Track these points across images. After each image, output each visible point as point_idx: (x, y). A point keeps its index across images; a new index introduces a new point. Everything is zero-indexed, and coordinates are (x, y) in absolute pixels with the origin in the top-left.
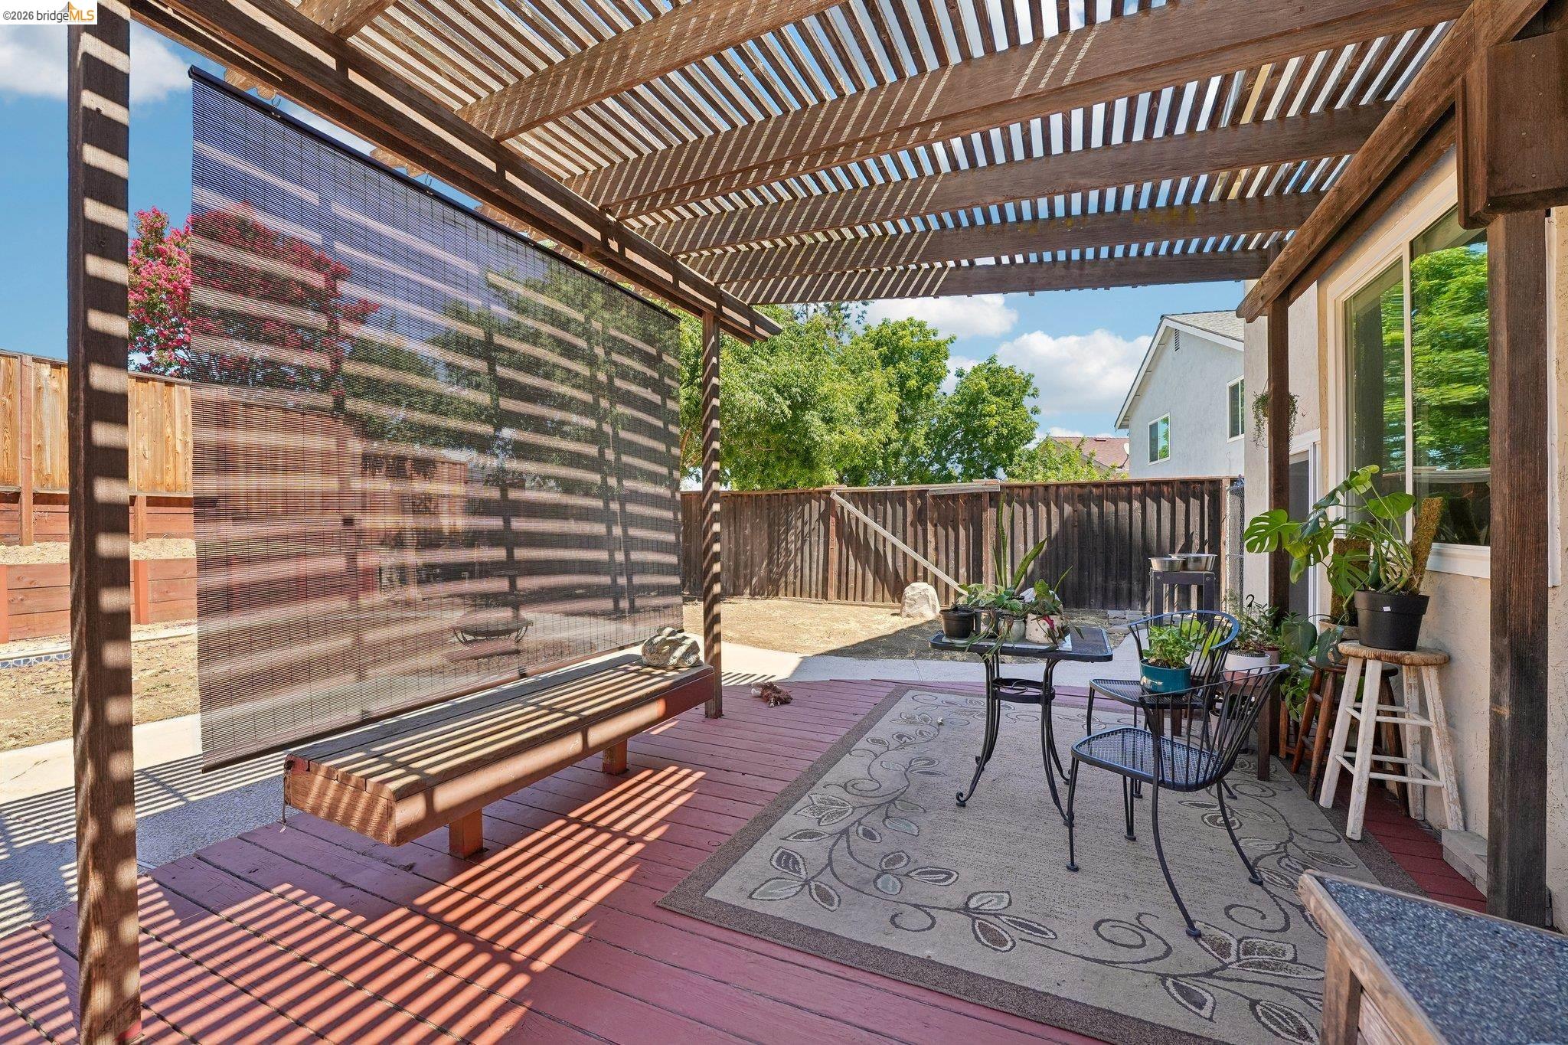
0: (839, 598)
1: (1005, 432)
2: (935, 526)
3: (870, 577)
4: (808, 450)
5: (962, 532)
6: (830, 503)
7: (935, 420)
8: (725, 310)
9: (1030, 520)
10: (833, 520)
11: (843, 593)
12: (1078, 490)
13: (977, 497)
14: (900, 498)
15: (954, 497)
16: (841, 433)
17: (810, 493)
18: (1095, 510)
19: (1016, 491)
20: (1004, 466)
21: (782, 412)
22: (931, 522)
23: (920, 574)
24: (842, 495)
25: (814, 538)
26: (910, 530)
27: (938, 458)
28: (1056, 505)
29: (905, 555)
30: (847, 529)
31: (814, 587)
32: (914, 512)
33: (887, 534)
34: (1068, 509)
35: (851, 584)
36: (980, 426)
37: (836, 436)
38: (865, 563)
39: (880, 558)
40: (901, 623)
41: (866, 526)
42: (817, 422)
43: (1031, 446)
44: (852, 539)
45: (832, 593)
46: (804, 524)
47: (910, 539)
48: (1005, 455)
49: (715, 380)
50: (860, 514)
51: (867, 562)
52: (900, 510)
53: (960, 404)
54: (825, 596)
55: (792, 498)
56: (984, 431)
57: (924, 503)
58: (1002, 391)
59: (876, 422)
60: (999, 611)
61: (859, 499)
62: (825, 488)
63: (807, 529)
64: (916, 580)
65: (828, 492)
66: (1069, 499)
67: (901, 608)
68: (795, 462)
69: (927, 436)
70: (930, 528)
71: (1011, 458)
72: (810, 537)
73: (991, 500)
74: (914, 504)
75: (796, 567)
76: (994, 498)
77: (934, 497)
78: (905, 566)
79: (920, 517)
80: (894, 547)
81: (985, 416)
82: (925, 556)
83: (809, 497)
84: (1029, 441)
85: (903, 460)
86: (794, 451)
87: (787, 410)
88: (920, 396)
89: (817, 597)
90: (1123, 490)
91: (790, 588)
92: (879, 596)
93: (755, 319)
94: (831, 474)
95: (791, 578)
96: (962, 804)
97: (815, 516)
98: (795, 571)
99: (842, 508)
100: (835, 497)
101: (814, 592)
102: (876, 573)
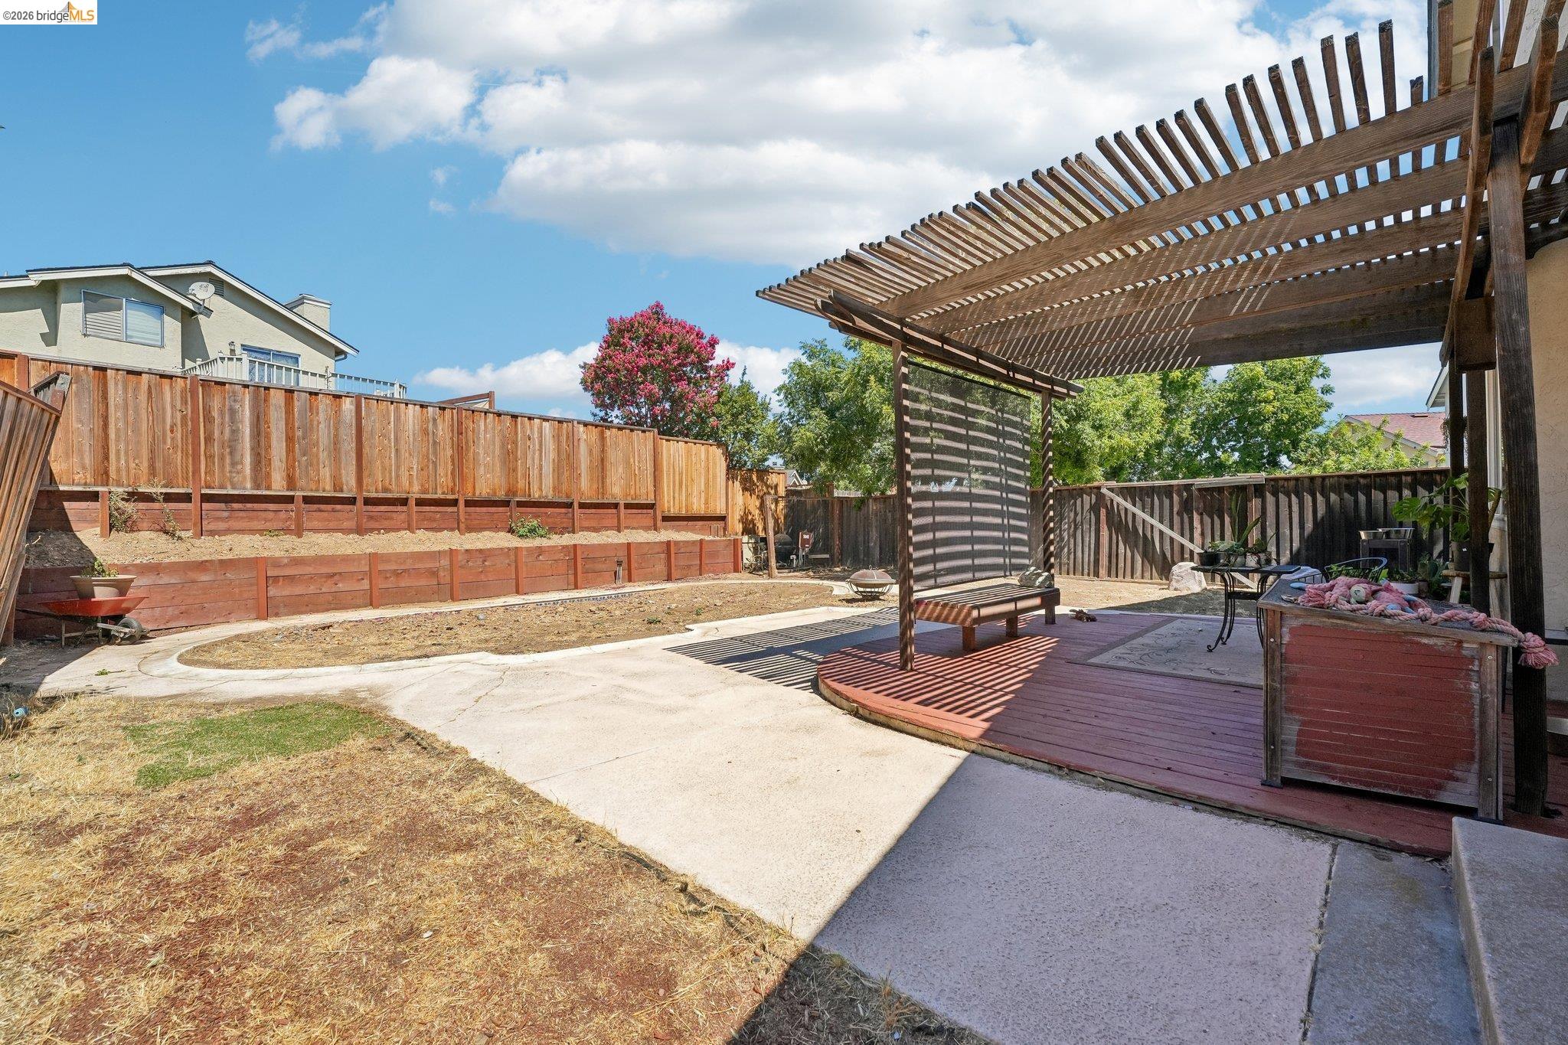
0: (1109, 575)
1: (1286, 417)
2: (1201, 514)
3: (1139, 559)
4: (1079, 453)
5: (1227, 519)
6: (1100, 497)
7: (1204, 408)
8: (1056, 388)
9: (1295, 508)
10: (1103, 512)
11: (1113, 571)
12: (1345, 481)
13: (1242, 489)
14: (1168, 491)
15: (1220, 490)
16: (1110, 437)
17: (1081, 489)
18: (1362, 498)
19: (1281, 483)
20: (1288, 453)
21: (1061, 426)
22: (1197, 511)
23: (1187, 556)
24: (1111, 490)
25: (1086, 526)
26: (1176, 519)
27: (1208, 447)
28: (1322, 494)
29: (1172, 540)
30: (1116, 519)
31: (1086, 567)
32: (1180, 503)
33: (1155, 522)
34: (1333, 497)
35: (1121, 564)
36: (1254, 413)
37: (1105, 440)
38: (1134, 546)
39: (1148, 543)
40: (1170, 594)
41: (1134, 515)
42: (1089, 430)
43: (1321, 430)
44: (1122, 527)
45: (1103, 571)
46: (1076, 514)
47: (1177, 524)
48: (1287, 442)
49: (1050, 429)
50: (1129, 506)
51: (1136, 546)
52: (1167, 502)
53: (1232, 390)
54: (1096, 574)
55: (1065, 494)
56: (1258, 419)
57: (1190, 495)
58: (1282, 375)
59: (1141, 427)
60: (1230, 553)
61: (1129, 493)
62: (1096, 484)
63: (1079, 518)
64: (1183, 559)
65: (1099, 488)
66: (1337, 489)
67: (1169, 585)
68: (1068, 463)
69: (1194, 426)
70: (1196, 516)
71: (1295, 444)
72: (1082, 524)
73: (1256, 490)
74: (1180, 495)
75: (1069, 550)
76: (1259, 490)
77: (1199, 490)
78: (1172, 549)
79: (1187, 507)
80: (1161, 533)
81: (1260, 402)
82: (1192, 540)
83: (1081, 492)
84: (1316, 426)
85: (1166, 450)
86: (1067, 454)
87: (1064, 424)
88: (1185, 387)
89: (1089, 575)
90: (1393, 480)
91: (1064, 568)
92: (1147, 574)
93: (1069, 387)
94: (1098, 472)
95: (1065, 560)
96: (1210, 651)
97: (1087, 507)
98: (1069, 553)
99: (1112, 501)
100: (1104, 491)
101: (1086, 571)
102: (1145, 556)
